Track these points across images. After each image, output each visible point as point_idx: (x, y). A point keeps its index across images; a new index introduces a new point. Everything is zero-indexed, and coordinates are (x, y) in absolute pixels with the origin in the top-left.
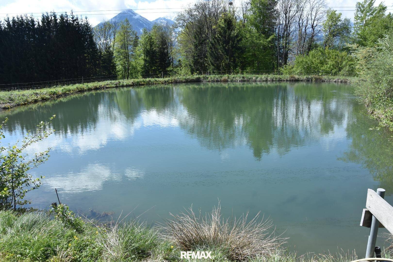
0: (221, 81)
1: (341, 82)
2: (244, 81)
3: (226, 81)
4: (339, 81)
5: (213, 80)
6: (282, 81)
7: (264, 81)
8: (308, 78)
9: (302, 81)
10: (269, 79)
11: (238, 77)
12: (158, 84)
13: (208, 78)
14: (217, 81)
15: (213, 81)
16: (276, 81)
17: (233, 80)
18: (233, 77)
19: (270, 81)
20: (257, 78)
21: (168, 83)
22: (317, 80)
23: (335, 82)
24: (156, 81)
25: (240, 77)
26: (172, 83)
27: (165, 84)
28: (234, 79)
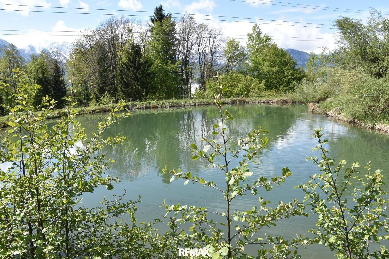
0: (150, 108)
1: (264, 102)
2: (174, 106)
3: (155, 107)
4: (262, 102)
5: (142, 107)
6: (209, 104)
7: (193, 105)
8: (232, 101)
9: (227, 103)
10: (197, 103)
12: (86, 114)
13: (136, 105)
14: (147, 108)
15: (142, 108)
16: (204, 105)
17: (162, 106)
18: (162, 103)
19: (198, 105)
20: (186, 103)
21: (96, 112)
22: (241, 102)
24: (83, 110)
26: (100, 112)
27: (93, 114)
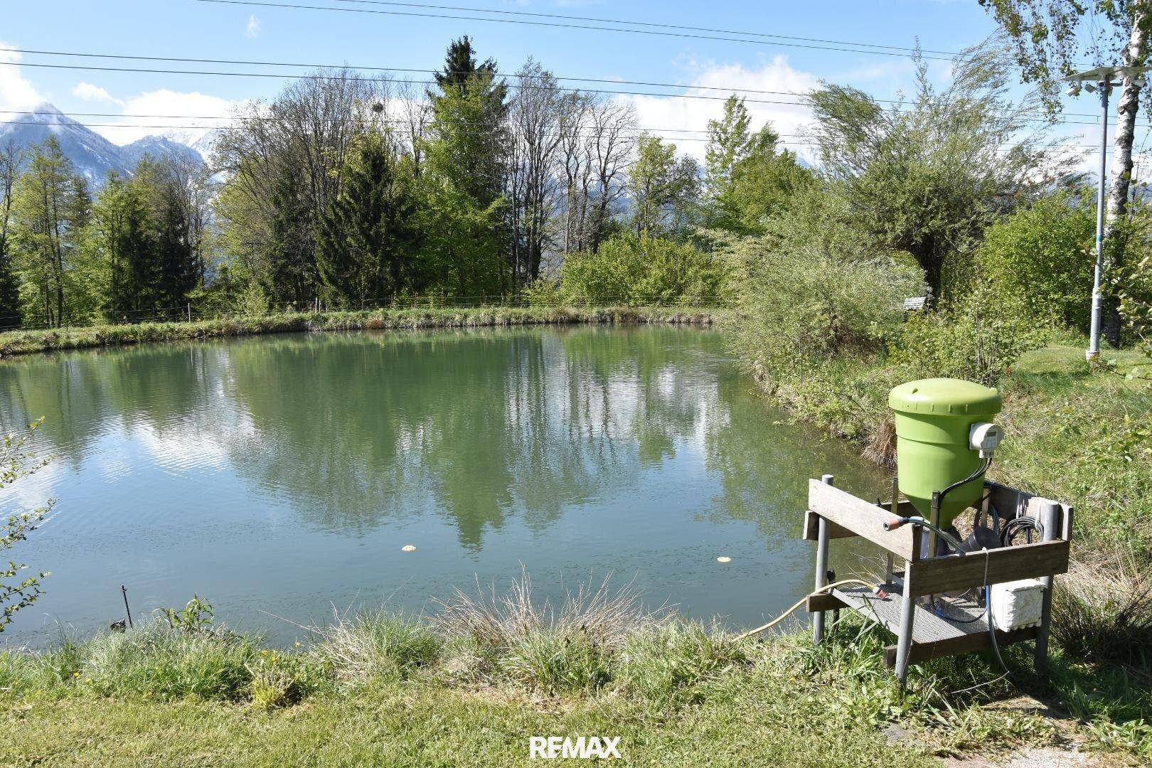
0: (364, 328)
1: (688, 322)
2: (431, 326)
3: (378, 328)
4: (683, 319)
5: (341, 326)
6: (534, 323)
7: (485, 325)
8: (602, 315)
9: (587, 322)
10: (498, 319)
11: (413, 315)
12: (181, 339)
13: (326, 320)
14: (355, 329)
15: (342, 329)
16: (517, 324)
17: (399, 324)
18: (400, 317)
19: (501, 324)
20: (466, 316)
21: (210, 336)
22: (625, 317)
23: (673, 322)
24: (172, 330)
25: (419, 316)
26: (219, 335)
27: (201, 341)
28: (402, 321)
